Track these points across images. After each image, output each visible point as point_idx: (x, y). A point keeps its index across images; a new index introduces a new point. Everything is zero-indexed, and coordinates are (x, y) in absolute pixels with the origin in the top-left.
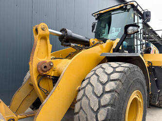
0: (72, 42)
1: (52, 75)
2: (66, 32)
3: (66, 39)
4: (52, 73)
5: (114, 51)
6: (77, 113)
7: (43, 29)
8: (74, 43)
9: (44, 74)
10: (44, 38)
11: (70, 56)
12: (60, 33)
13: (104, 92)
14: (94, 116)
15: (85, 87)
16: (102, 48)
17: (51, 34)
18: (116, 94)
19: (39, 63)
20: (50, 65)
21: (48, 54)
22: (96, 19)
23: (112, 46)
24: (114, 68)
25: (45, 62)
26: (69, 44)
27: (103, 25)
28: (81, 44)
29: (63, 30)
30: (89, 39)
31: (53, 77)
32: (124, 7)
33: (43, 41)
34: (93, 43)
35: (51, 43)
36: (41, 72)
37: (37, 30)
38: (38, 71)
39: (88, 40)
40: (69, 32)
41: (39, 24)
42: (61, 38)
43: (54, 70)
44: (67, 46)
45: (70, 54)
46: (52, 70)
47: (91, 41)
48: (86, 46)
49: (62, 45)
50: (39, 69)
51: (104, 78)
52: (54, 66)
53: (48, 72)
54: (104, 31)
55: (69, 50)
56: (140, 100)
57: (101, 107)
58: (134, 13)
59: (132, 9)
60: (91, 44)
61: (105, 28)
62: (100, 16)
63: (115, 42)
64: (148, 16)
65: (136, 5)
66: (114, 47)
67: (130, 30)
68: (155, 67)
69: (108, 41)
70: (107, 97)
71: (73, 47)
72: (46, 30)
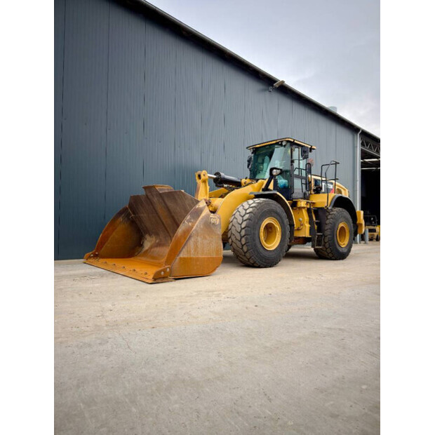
1: (211, 210)
2: (220, 175)
3: (219, 181)
4: (210, 208)
5: (263, 190)
6: (230, 229)
7: (204, 175)
8: (226, 183)
10: (204, 181)
11: (222, 197)
12: (215, 176)
13: (246, 213)
15: (235, 214)
16: (254, 188)
17: (210, 177)
18: (252, 214)
21: (207, 193)
22: (252, 153)
23: (263, 184)
24: (255, 201)
25: (207, 199)
26: (221, 185)
27: (260, 160)
28: (233, 185)
29: (217, 174)
30: (241, 180)
33: (204, 184)
34: (245, 183)
37: (199, 176)
39: (239, 181)
40: (222, 174)
41: (201, 170)
42: (215, 180)
44: (220, 187)
45: (223, 195)
46: (210, 206)
47: (243, 181)
48: (237, 187)
49: (216, 186)
51: (247, 207)
52: (212, 203)
54: (262, 167)
55: (221, 190)
56: (278, 227)
57: (243, 221)
58: (292, 150)
59: (289, 144)
60: (243, 184)
61: (263, 163)
62: (256, 151)
63: (265, 182)
64: (305, 152)
65: (292, 140)
66: (263, 187)
67: (275, 172)
68: (318, 208)
69: (260, 181)
70: (247, 216)
71: (225, 188)
72: (206, 175)
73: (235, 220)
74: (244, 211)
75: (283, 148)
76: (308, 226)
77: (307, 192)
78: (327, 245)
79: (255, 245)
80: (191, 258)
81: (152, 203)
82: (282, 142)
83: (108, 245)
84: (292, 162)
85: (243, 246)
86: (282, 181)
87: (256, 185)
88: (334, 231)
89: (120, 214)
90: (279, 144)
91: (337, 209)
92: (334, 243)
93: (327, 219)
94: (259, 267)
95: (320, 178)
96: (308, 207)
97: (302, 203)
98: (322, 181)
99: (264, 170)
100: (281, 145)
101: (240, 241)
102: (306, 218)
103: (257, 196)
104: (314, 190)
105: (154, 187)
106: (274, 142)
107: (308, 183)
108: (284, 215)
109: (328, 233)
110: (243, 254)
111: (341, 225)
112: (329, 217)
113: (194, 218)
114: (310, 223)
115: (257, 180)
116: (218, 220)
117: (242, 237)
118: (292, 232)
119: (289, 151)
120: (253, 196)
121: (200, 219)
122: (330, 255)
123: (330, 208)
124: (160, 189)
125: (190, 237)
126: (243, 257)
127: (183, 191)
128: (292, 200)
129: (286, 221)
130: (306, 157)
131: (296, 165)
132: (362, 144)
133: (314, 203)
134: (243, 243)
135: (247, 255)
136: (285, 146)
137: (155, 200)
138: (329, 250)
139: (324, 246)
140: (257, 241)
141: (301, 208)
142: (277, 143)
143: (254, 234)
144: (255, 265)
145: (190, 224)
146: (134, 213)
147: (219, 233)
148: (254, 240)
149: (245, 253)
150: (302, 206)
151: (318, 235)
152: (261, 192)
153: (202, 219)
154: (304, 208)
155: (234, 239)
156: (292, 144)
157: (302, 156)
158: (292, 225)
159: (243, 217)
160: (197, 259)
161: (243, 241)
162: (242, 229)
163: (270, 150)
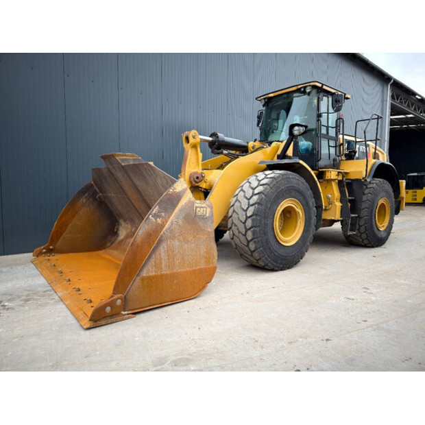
0: (224, 149)
1: (204, 187)
2: (218, 137)
3: (217, 146)
4: (203, 185)
5: (279, 157)
6: (231, 216)
7: (194, 137)
9: (197, 185)
10: (194, 146)
11: (221, 167)
12: (210, 139)
13: (254, 195)
14: (244, 213)
15: (237, 195)
16: (265, 153)
18: (263, 196)
19: (191, 174)
20: (202, 176)
21: (198, 163)
22: (264, 106)
23: (278, 149)
24: (267, 175)
25: (196, 173)
26: (219, 151)
27: (274, 115)
28: (236, 151)
29: (213, 135)
30: (248, 143)
31: (205, 189)
32: (302, 89)
33: (194, 150)
34: (253, 148)
35: (201, 152)
36: (194, 183)
37: (187, 138)
38: (191, 182)
39: (245, 144)
40: (221, 135)
41: (190, 130)
42: (211, 144)
43: (205, 182)
44: (219, 154)
45: (222, 165)
46: (203, 181)
47: (251, 144)
48: (243, 153)
49: (212, 152)
50: (192, 179)
51: (255, 184)
52: (206, 178)
53: (200, 183)
54: (276, 124)
55: (221, 158)
56: (300, 211)
57: (249, 206)
58: (318, 98)
59: (314, 91)
60: (250, 149)
61: (278, 119)
62: (269, 102)
63: (282, 145)
64: (338, 101)
65: (320, 85)
66: (279, 152)
67: (297, 130)
68: (353, 180)
69: (274, 144)
70: (255, 198)
71: (225, 155)
72: (197, 137)
73: (237, 204)
74: (251, 191)
75: (306, 96)
76: (339, 204)
77: (337, 158)
78: (362, 229)
79: (267, 241)
80: (162, 276)
81: (116, 180)
82: (305, 87)
83: (66, 235)
84: (319, 116)
85: (248, 242)
86: (304, 144)
87: (268, 150)
88: (372, 211)
89: (82, 192)
90: (301, 91)
91: (378, 180)
92: (372, 226)
93: (364, 194)
94: (273, 270)
95: (353, 139)
96: (340, 178)
97: (332, 174)
98: (356, 142)
99: (280, 128)
100: (304, 92)
101: (245, 235)
102: (337, 193)
103: (271, 167)
104: (346, 155)
105: (113, 156)
106: (294, 89)
107: (338, 146)
108: (309, 193)
109: (364, 213)
110: (250, 253)
111: (381, 202)
112: (366, 191)
113: (166, 210)
114: (341, 202)
115: (270, 143)
116: (209, 210)
117: (247, 230)
118: (319, 216)
119: (316, 101)
120: (264, 166)
121: (177, 210)
122: (366, 242)
123: (368, 180)
124: (122, 160)
125: (160, 241)
126: (250, 257)
127: (151, 163)
128: (317, 170)
129: (312, 201)
130: (337, 109)
131: (323, 120)
132: (393, 97)
133: (346, 173)
134: (249, 238)
135: (256, 255)
136: (309, 94)
137: (119, 175)
138: (364, 236)
139: (359, 230)
140: (270, 235)
141: (330, 181)
142: (298, 91)
143: (266, 224)
144: (267, 267)
145: (159, 220)
146: (101, 192)
147: (210, 230)
148: (265, 234)
149: (252, 252)
150: (332, 177)
151: (352, 217)
152: (276, 161)
153: (180, 210)
154: (334, 180)
155: (236, 233)
156: (321, 91)
157: (333, 107)
158: (319, 207)
159: (249, 199)
160: (173, 276)
161: (250, 235)
162: (247, 218)
163: (289, 101)
